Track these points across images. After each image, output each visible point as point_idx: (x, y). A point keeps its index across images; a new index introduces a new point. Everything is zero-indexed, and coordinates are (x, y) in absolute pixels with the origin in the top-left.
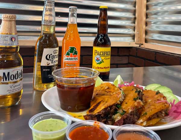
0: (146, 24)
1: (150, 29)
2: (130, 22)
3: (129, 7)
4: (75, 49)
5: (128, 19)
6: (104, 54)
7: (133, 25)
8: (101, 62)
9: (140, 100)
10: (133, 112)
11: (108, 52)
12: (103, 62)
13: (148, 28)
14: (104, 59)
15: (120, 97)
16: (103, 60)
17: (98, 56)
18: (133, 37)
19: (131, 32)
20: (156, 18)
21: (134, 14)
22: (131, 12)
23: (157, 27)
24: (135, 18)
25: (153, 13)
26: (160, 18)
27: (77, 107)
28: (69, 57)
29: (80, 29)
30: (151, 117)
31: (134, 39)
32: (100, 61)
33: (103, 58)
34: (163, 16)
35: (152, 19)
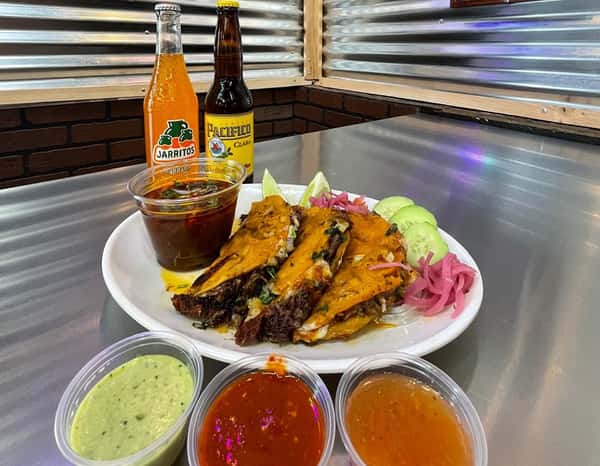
0: (324, 42)
1: (329, 51)
2: (295, 38)
3: (290, 8)
4: (184, 126)
5: (288, 33)
6: (231, 133)
7: (300, 44)
8: (224, 154)
9: (323, 262)
10: (296, 297)
11: (243, 127)
12: (231, 154)
13: (327, 49)
14: (232, 147)
15: (280, 247)
16: (229, 149)
17: (216, 140)
18: (301, 67)
19: (296, 57)
20: (340, 31)
21: (302, 24)
22: (295, 19)
23: (342, 47)
24: (303, 31)
25: (335, 21)
26: (346, 31)
27: (178, 259)
28: (171, 149)
29: (190, 58)
30: (342, 315)
31: (302, 71)
32: (223, 151)
33: (229, 144)
34: (352, 26)
35: (333, 32)
